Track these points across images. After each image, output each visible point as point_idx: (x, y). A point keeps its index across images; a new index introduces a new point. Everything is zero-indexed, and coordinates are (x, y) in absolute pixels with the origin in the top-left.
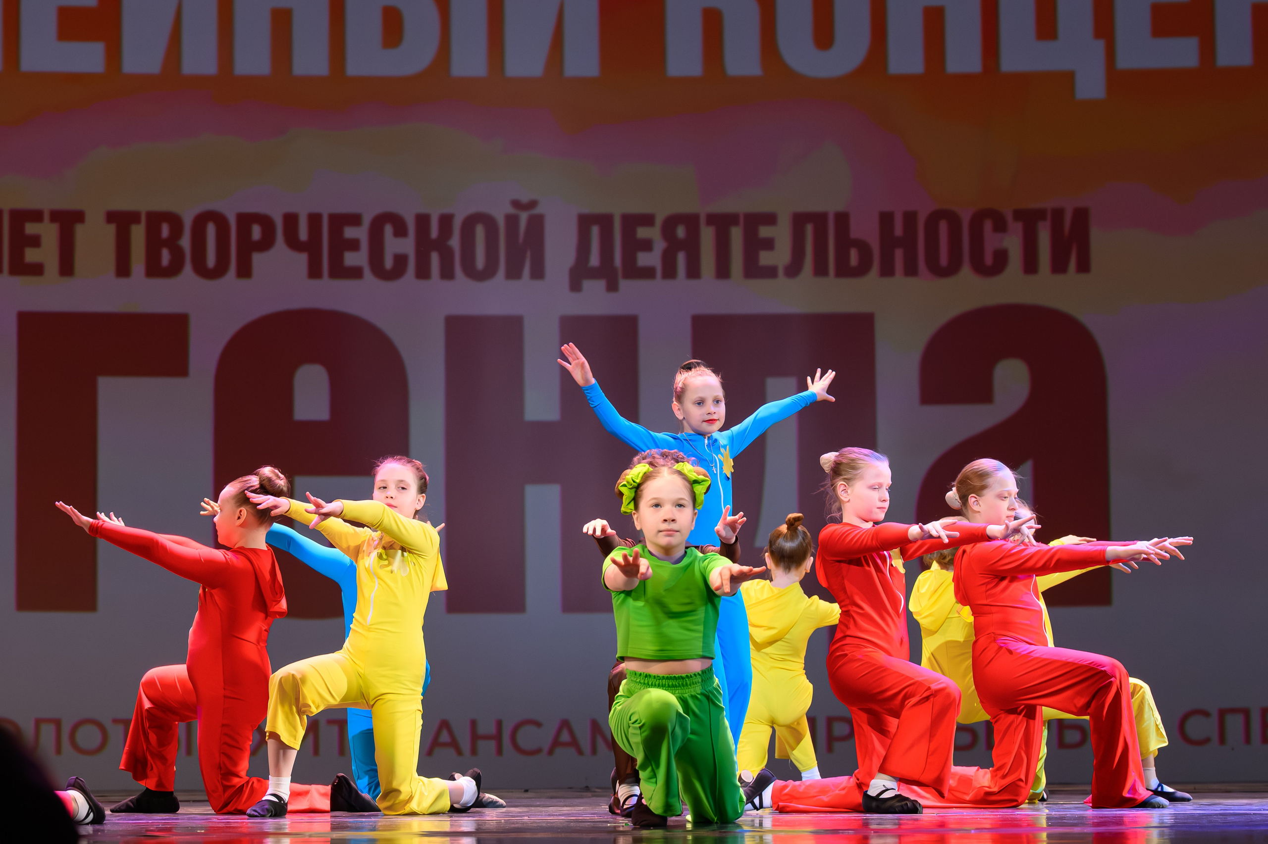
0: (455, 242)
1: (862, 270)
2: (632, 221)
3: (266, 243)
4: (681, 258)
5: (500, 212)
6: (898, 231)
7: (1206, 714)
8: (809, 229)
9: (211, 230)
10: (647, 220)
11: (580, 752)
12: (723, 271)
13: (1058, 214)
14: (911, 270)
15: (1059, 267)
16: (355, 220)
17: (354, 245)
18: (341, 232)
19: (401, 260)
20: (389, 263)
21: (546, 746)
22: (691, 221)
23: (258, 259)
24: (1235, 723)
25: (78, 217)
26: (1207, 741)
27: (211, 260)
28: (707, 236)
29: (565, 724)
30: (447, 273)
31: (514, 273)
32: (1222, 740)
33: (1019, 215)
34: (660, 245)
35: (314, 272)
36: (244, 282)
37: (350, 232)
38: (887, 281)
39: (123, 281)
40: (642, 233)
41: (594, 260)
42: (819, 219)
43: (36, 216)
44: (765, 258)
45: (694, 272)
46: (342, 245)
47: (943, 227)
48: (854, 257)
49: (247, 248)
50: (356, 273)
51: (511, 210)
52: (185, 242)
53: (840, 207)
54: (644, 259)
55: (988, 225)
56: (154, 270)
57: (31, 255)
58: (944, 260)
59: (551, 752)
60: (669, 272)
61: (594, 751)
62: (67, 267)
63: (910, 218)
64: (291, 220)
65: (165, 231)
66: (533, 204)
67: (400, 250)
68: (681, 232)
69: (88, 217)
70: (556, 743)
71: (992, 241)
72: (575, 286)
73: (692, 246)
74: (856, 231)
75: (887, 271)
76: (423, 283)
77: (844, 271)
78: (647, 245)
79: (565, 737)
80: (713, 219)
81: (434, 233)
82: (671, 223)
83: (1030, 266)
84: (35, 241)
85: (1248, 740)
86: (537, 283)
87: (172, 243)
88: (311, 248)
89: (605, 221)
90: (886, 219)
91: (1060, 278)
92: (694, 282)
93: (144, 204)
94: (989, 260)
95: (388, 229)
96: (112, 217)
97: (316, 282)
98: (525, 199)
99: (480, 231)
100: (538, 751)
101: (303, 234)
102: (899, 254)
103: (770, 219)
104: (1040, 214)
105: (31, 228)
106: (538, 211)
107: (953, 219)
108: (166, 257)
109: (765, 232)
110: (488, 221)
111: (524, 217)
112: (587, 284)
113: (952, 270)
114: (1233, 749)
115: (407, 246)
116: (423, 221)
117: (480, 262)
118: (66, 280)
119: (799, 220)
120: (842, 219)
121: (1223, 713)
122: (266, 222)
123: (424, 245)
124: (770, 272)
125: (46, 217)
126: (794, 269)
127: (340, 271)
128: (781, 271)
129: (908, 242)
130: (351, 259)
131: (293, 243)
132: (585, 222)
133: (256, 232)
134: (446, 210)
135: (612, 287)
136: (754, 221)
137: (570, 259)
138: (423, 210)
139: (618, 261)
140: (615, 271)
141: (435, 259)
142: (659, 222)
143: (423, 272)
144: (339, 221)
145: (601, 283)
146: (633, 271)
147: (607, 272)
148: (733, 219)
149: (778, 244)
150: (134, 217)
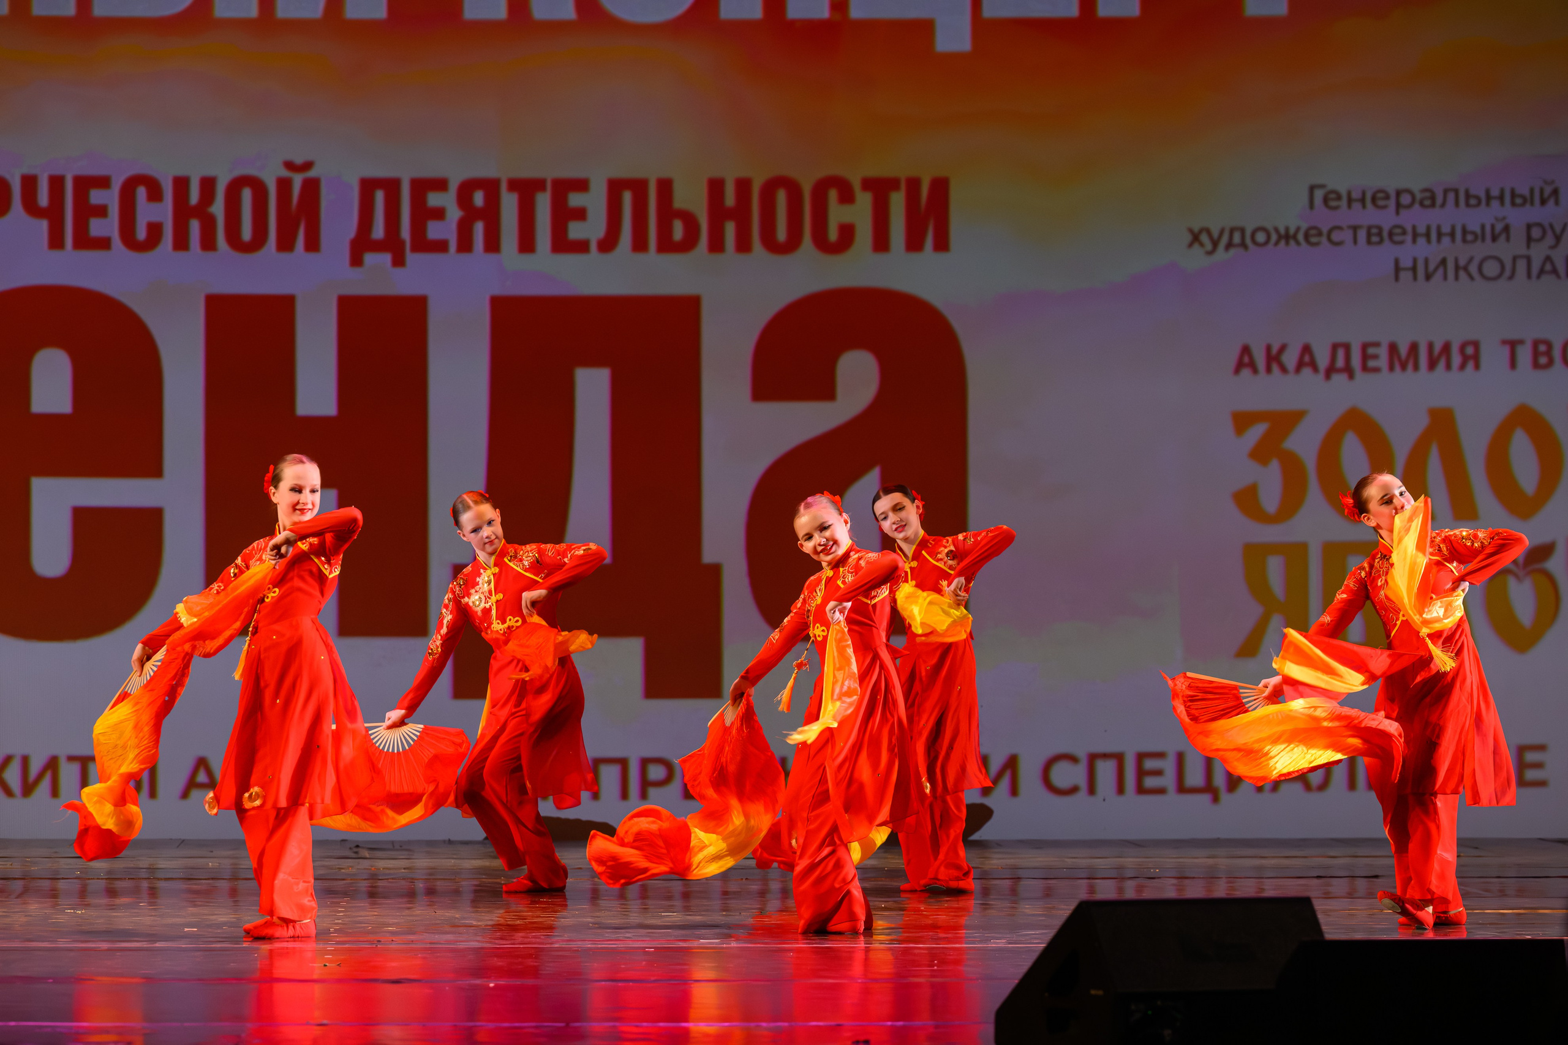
0: (218, 208)
1: (688, 244)
2: (422, 187)
3: (2, 208)
4: (479, 228)
5: (270, 176)
6: (730, 200)
7: (1072, 759)
8: (627, 197)
10: (440, 185)
12: (527, 244)
13: (913, 185)
14: (743, 245)
15: (914, 244)
16: (103, 182)
17: (101, 211)
18: (86, 196)
19: (155, 230)
20: (141, 234)
22: (491, 187)
24: (1106, 771)
26: (1074, 790)
28: (509, 204)
31: (285, 244)
32: (1092, 790)
33: (868, 184)
34: (454, 214)
35: (56, 241)
37: (96, 197)
38: (717, 257)
40: (434, 199)
41: (378, 231)
42: (639, 187)
44: (576, 231)
45: (493, 244)
46: (86, 211)
47: (781, 197)
48: (678, 231)
50: (103, 244)
51: (285, 173)
53: (664, 174)
54: (434, 230)
55: (833, 195)
58: (781, 235)
63: (743, 185)
64: (29, 183)
66: (307, 166)
67: (155, 219)
68: (479, 199)
71: (837, 214)
72: (356, 260)
73: (491, 215)
74: (680, 200)
75: (716, 245)
76: (181, 254)
77: (666, 245)
78: (439, 214)
80: (515, 185)
81: (194, 197)
82: (466, 189)
83: (881, 243)
85: (1120, 790)
86: (312, 256)
88: (54, 215)
89: (391, 186)
90: (716, 187)
91: (915, 256)
92: (492, 257)
94: (833, 235)
95: (141, 192)
97: (56, 254)
98: (299, 160)
99: (247, 195)
101: (43, 199)
102: (730, 229)
103: (581, 185)
104: (892, 184)
106: (311, 174)
107: (793, 188)
109: (575, 200)
110: (258, 186)
111: (297, 180)
112: (369, 258)
113: (792, 245)
114: (1104, 800)
115: (164, 212)
116: (181, 184)
117: (247, 233)
119: (615, 187)
120: (665, 187)
121: (1093, 758)
122: (3, 185)
123: (182, 212)
124: (581, 247)
126: (608, 244)
127: (84, 241)
128: (593, 246)
129: (741, 214)
130: (97, 227)
131: (31, 207)
132: (368, 186)
134: (209, 172)
135: (399, 261)
136: (564, 187)
137: (350, 229)
138: (180, 173)
139: (405, 233)
140: (402, 243)
141: (195, 226)
142: (453, 187)
143: (181, 243)
144: (84, 184)
145: (386, 258)
146: (423, 244)
147: (392, 246)
148: (538, 185)
149: (591, 214)
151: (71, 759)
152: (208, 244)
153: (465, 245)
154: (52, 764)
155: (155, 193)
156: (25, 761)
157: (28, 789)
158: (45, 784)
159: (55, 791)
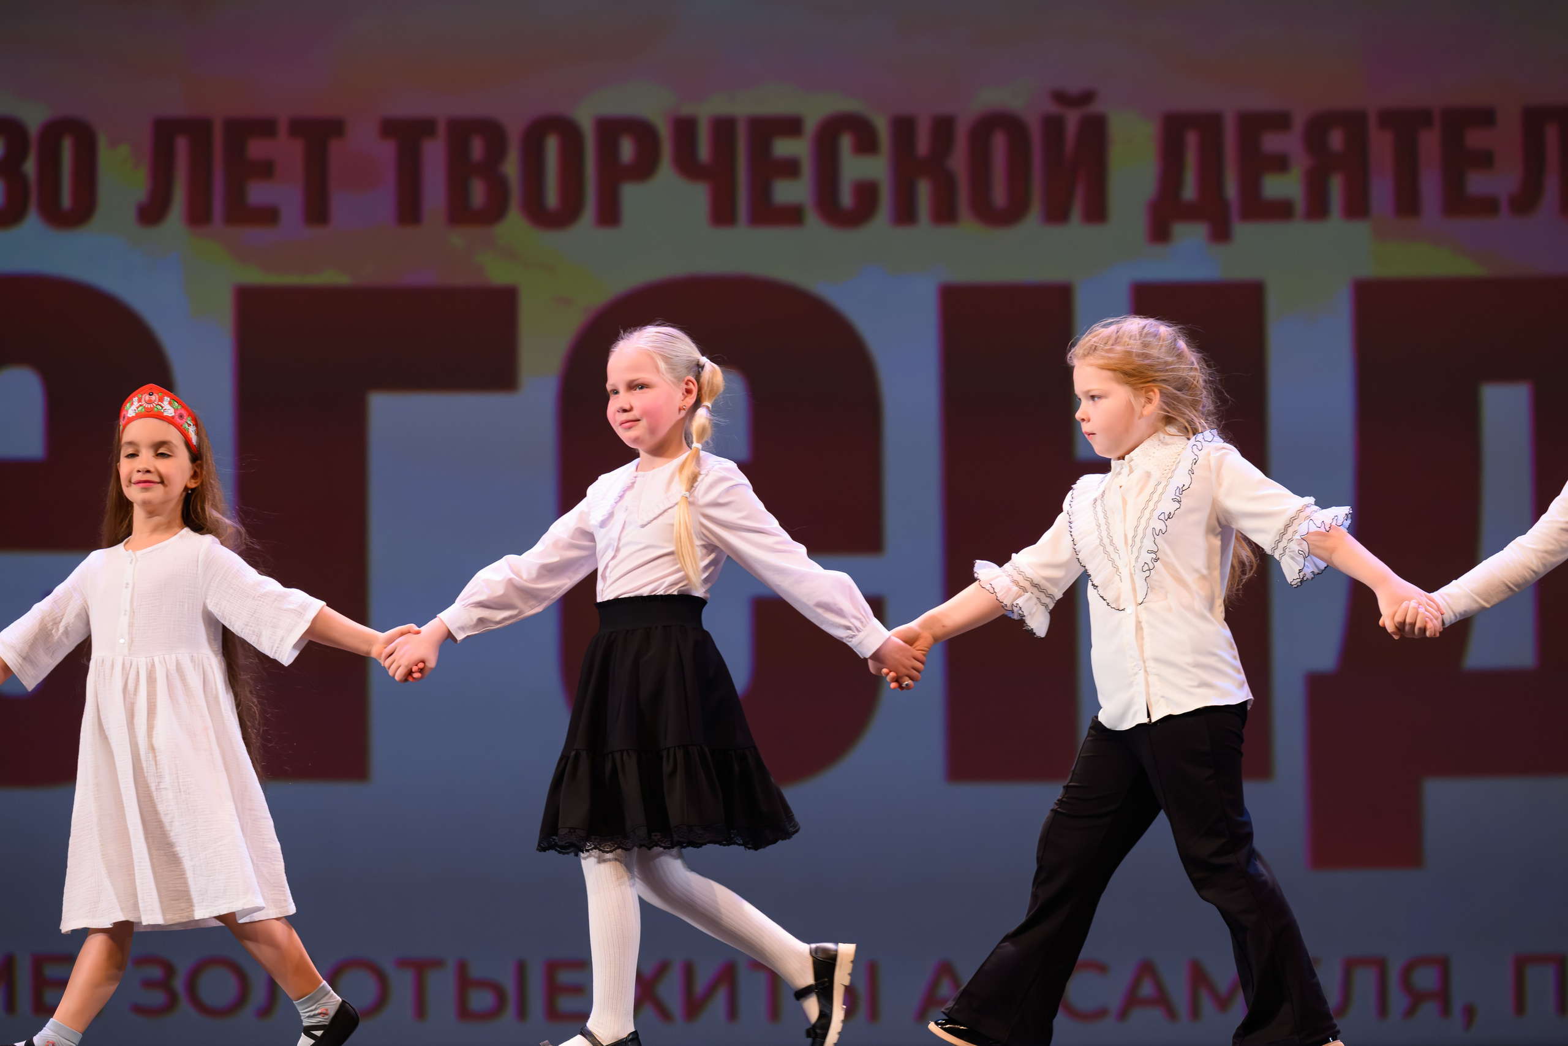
0: (958, 161)
2: (1255, 124)
3: (644, 168)
4: (1336, 186)
5: (1033, 111)
8: (1552, 134)
9: (552, 146)
10: (1280, 121)
11: (1171, 1013)
12: (1407, 203)
16: (791, 126)
17: (790, 168)
18: (768, 147)
19: (867, 193)
20: (846, 198)
21: (1114, 1002)
22: (1353, 122)
23: (631, 194)
25: (334, 127)
27: (552, 198)
28: (1381, 146)
29: (1147, 969)
30: (945, 213)
31: (1056, 214)
34: (1300, 162)
35: (723, 214)
36: (608, 233)
37: (784, 147)
39: (409, 231)
40: (1272, 142)
41: (1189, 191)
43: (266, 127)
44: (1477, 183)
45: (1358, 206)
46: (766, 169)
49: (612, 174)
50: (792, 216)
51: (1052, 108)
52: (511, 168)
54: (1274, 187)
56: (460, 212)
57: (258, 193)
59: (1123, 1014)
60: (1317, 209)
61: (1195, 1012)
62: (317, 211)
64: (685, 128)
65: (477, 148)
66: (1086, 97)
67: (866, 176)
68: (1336, 140)
69: (350, 129)
70: (1131, 1000)
72: (1160, 233)
73: (1356, 162)
76: (905, 231)
78: (1280, 164)
79: (1147, 989)
80: (1392, 119)
81: (923, 145)
82: (1319, 125)
84: (266, 170)
86: (1095, 229)
87: (491, 170)
88: (719, 173)
89: (1208, 124)
92: (1358, 225)
93: (443, 107)
95: (846, 142)
96: (389, 128)
97: (724, 233)
98: (1075, 88)
99: (999, 143)
100: (1100, 1014)
101: (704, 151)
103: (1485, 117)
105: (256, 148)
106: (1096, 108)
108: (478, 193)
109: (1476, 139)
110: (1014, 127)
111: (1072, 119)
112: (1178, 230)
115: (877, 168)
116: (903, 127)
117: (999, 196)
118: (316, 231)
119: (1534, 119)
122: (642, 131)
123: (906, 166)
124: (1487, 206)
125: (283, 128)
126: (1526, 201)
127: (767, 213)
128: (1503, 205)
130: (786, 192)
131: (687, 166)
132: (1174, 126)
133: (627, 150)
134: (944, 109)
135: (1221, 233)
136: (1458, 121)
137: (1148, 186)
138: (904, 109)
139: (1231, 190)
140: (1226, 207)
141: (924, 191)
142: (1299, 121)
143: (905, 214)
144: (764, 129)
145: (1199, 232)
146: (1256, 207)
147: (1211, 210)
148: (1422, 118)
149: (1499, 160)
150: (424, 127)
153: (1317, 206)
154: (728, 974)
156: (689, 969)
157: (693, 1007)
158: (719, 1002)
159: (732, 1012)
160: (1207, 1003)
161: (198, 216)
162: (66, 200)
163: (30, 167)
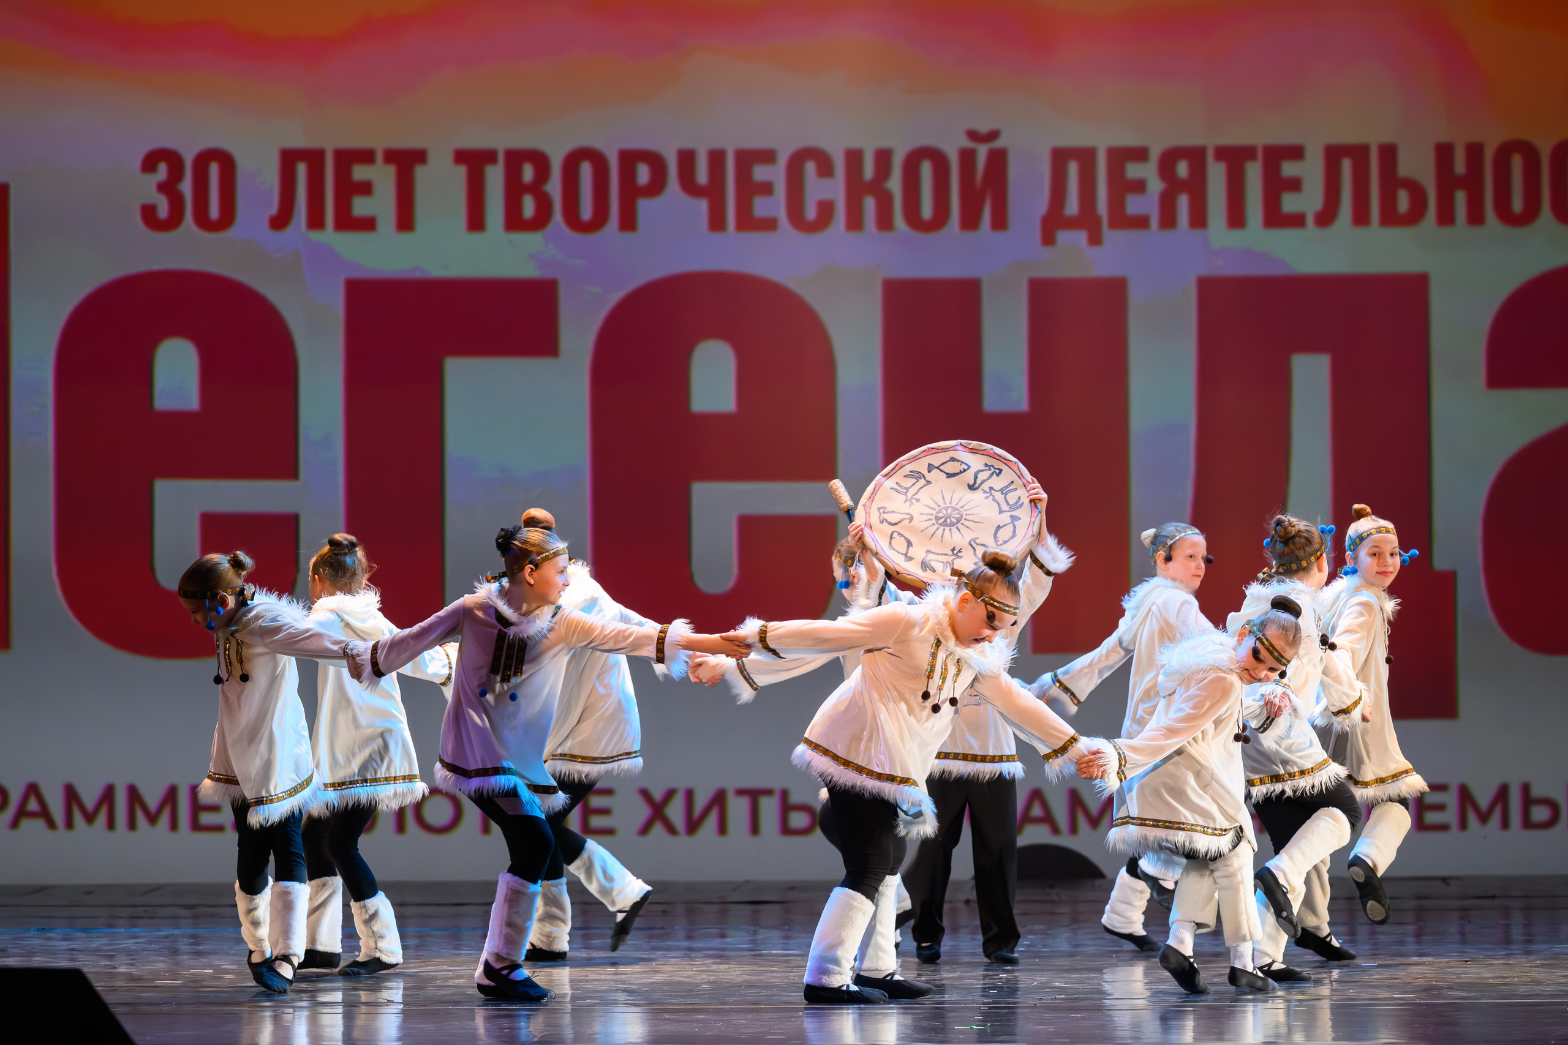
0: (895, 184)
1: (1414, 216)
2: (1120, 157)
3: (657, 186)
4: (1183, 202)
5: (952, 147)
6: (1460, 167)
8: (1347, 166)
9: (586, 170)
10: (1140, 154)
12: (1236, 218)
14: (1476, 217)
16: (767, 156)
17: (767, 189)
18: (749, 173)
19: (826, 209)
20: (811, 213)
22: (1196, 156)
23: (645, 207)
25: (419, 156)
27: (586, 212)
28: (1217, 174)
29: (1037, 796)
31: (970, 222)
34: (1155, 185)
35: (717, 222)
36: (628, 235)
37: (760, 173)
38: (1446, 231)
39: (476, 236)
40: (1133, 170)
41: (1072, 207)
42: (1358, 153)
43: (366, 156)
44: (1290, 203)
45: (1199, 220)
46: (749, 189)
47: (1517, 163)
48: (1403, 202)
49: (631, 193)
50: (769, 224)
51: (967, 144)
52: (554, 187)
53: (1387, 138)
54: (1134, 205)
56: (514, 222)
57: (360, 206)
58: (1517, 205)
62: (405, 221)
63: (1475, 151)
64: (687, 158)
65: (528, 173)
66: (993, 135)
67: (826, 196)
68: (1182, 169)
69: (431, 156)
72: (1048, 239)
73: (1197, 187)
74: (1405, 168)
75: (1446, 217)
76: (855, 235)
77: (1390, 218)
78: (1139, 186)
79: (1036, 811)
80: (1222, 153)
81: (869, 171)
82: (1169, 159)
84: (366, 188)
86: (999, 235)
87: (537, 189)
88: (714, 193)
89: (1086, 156)
90: (1444, 153)
92: (1197, 233)
93: (502, 141)
95: (810, 167)
96: (461, 156)
97: (717, 236)
98: (983, 128)
99: (926, 170)
101: (702, 176)
102: (1460, 199)
103: (1296, 153)
105: (360, 173)
106: (998, 144)
107: (1529, 152)
108: (529, 206)
109: (1289, 169)
110: (938, 158)
111: (982, 151)
112: (1063, 237)
113: (1529, 216)
115: (835, 189)
116: (854, 157)
117: (927, 211)
118: (405, 237)
119: (1333, 155)
120: (1389, 153)
122: (656, 162)
123: (856, 188)
124: (1297, 221)
125: (379, 157)
126: (1326, 217)
127: (748, 222)
128: (1310, 220)
129: (1472, 183)
130: (761, 207)
131: (689, 185)
132: (1060, 157)
133: (643, 174)
134: (884, 144)
135: (1095, 239)
136: (1275, 155)
137: (1041, 203)
138: (854, 144)
139: (1102, 207)
140: (1098, 221)
141: (870, 204)
142: (1155, 154)
143: (855, 222)
144: (748, 159)
145: (1080, 237)
146: (1122, 220)
147: (1088, 222)
148: (1248, 153)
149: (1306, 186)
150: (489, 156)
151: (740, 792)
152: (885, 222)
153: (1168, 220)
154: (719, 799)
155: (825, 169)
156: (689, 795)
157: (693, 825)
158: (712, 820)
159: (722, 829)
160: (1082, 822)
161: (316, 221)
162: (214, 212)
163: (186, 187)
